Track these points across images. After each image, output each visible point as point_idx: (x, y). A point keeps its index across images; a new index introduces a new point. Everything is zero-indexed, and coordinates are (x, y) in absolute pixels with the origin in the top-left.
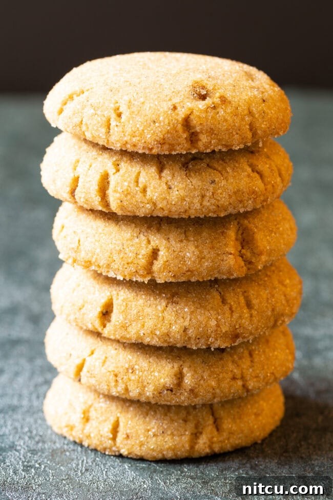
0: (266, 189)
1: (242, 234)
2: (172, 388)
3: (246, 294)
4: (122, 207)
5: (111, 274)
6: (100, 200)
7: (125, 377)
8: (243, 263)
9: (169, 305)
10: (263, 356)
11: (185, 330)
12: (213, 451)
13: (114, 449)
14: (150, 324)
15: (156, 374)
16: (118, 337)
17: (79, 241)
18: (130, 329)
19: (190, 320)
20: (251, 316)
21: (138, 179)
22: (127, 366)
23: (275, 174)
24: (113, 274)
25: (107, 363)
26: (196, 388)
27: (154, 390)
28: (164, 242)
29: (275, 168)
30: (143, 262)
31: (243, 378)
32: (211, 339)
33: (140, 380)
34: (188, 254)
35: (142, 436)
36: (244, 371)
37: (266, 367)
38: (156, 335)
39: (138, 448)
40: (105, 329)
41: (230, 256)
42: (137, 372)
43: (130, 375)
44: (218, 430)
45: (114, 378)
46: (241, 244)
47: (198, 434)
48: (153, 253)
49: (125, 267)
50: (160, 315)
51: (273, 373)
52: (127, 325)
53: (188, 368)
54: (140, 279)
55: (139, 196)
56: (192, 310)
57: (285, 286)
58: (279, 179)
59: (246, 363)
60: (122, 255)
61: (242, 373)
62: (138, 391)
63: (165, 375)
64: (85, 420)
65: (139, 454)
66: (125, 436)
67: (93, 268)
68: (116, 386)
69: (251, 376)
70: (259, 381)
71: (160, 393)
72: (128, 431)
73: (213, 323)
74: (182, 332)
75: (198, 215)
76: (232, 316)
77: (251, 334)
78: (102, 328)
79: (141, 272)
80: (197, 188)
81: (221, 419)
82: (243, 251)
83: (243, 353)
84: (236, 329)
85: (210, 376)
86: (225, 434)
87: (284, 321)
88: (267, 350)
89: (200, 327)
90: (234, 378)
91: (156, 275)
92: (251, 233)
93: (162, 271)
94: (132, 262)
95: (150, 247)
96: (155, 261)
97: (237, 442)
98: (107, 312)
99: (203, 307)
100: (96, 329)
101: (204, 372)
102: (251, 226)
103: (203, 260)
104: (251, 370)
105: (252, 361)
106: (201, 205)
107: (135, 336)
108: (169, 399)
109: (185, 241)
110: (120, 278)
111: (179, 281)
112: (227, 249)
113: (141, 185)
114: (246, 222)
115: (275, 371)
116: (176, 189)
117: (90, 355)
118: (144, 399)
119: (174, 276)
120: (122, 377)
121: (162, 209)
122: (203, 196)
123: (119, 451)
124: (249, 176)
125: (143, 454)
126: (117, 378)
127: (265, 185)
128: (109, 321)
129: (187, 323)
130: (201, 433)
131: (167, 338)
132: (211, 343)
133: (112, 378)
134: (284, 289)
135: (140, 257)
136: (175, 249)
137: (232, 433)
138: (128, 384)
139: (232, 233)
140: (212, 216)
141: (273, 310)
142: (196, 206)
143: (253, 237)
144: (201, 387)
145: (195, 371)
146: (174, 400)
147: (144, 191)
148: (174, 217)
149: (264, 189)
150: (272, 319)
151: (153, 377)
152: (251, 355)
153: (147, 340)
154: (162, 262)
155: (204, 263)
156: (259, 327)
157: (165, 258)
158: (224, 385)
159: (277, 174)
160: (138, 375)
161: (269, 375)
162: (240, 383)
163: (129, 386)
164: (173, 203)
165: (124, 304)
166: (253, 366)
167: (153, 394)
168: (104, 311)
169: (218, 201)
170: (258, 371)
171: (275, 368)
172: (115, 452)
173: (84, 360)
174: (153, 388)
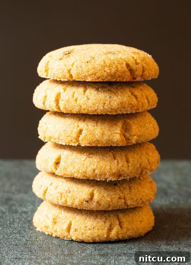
0: (138, 104)
1: (126, 126)
2: (88, 200)
3: (127, 156)
4: (65, 108)
5: (60, 143)
6: (56, 105)
7: (65, 195)
8: (124, 139)
9: (87, 158)
10: (136, 190)
11: (94, 170)
12: (119, 238)
13: (69, 237)
14: (77, 167)
15: (81, 193)
16: (62, 174)
17: (47, 127)
18: (67, 170)
19: (97, 166)
20: (128, 166)
21: (74, 95)
22: (67, 189)
23: (144, 98)
24: (61, 142)
25: (58, 189)
26: (100, 201)
27: (79, 201)
28: (86, 126)
29: (144, 95)
30: (74, 135)
31: (124, 199)
32: (106, 175)
33: (73, 196)
34: (97, 132)
35: (83, 230)
36: (125, 195)
37: (138, 195)
38: (80, 172)
39: (81, 236)
40: (56, 171)
41: (117, 134)
42: (71, 192)
43: (68, 194)
44: (121, 228)
45: (60, 195)
46: (125, 130)
47: (111, 230)
48: (80, 132)
49: (66, 138)
50: (82, 163)
51: (141, 199)
52: (67, 168)
53: (96, 191)
54: (73, 144)
55: (73, 103)
56: (98, 161)
57: (149, 156)
58: (146, 101)
59: (127, 192)
60: (65, 132)
61: (124, 196)
62: (71, 202)
63: (85, 194)
64: (54, 223)
65: (81, 239)
66: (74, 230)
67: (52, 140)
68: (61, 199)
69: (129, 198)
70: (134, 202)
71: (82, 203)
72: (76, 227)
73: (108, 167)
74: (92, 171)
75: (102, 113)
76: (118, 165)
77: (128, 175)
78: (55, 170)
79: (74, 141)
80: (101, 99)
81: (123, 222)
82: (125, 133)
83: (126, 187)
84: (120, 172)
85: (107, 196)
86: (125, 230)
87: (146, 172)
88: (139, 187)
89: (102, 169)
90: (120, 198)
91: (80, 142)
92: (130, 125)
93: (83, 140)
94: (69, 136)
95: (79, 129)
96: (80, 136)
97: (131, 234)
98: (58, 162)
99: (104, 160)
100: (53, 171)
101: (104, 193)
102: (131, 122)
103: (104, 136)
104: (129, 195)
105: (130, 191)
106: (103, 108)
107: (70, 173)
108: (87, 206)
109: (96, 126)
110: (64, 144)
111: (92, 145)
112: (116, 131)
113: (75, 98)
114: (129, 120)
115: (142, 198)
116: (91, 99)
117: (50, 185)
118: (74, 206)
119: (89, 143)
120: (64, 195)
121: (84, 109)
122: (104, 104)
123: (71, 238)
124: (129, 96)
125: (83, 239)
126: (62, 195)
127: (138, 102)
128: (59, 167)
129: (95, 167)
130: (113, 229)
131: (85, 174)
132: (107, 178)
133: (59, 195)
134: (148, 156)
135: (73, 133)
136: (91, 130)
137: (128, 230)
138: (67, 198)
139: (120, 124)
140: (109, 114)
141: (140, 165)
142: (100, 108)
143: (131, 127)
144: (102, 201)
145: (100, 193)
146: (89, 207)
147: (76, 100)
148: (90, 114)
149: (137, 104)
150: (140, 170)
151: (79, 195)
152: (130, 189)
153: (76, 175)
154: (84, 136)
155: (105, 137)
156: (132, 172)
157: (85, 134)
158: (115, 201)
159: (145, 98)
160: (72, 194)
161: (139, 199)
162: (123, 201)
163: (67, 199)
164: (90, 106)
165: (66, 157)
166: (130, 194)
167: (79, 203)
168: (57, 162)
169: (112, 106)
170: (133, 196)
171: (143, 196)
172: (69, 238)
173: (47, 188)
174: (79, 200)
